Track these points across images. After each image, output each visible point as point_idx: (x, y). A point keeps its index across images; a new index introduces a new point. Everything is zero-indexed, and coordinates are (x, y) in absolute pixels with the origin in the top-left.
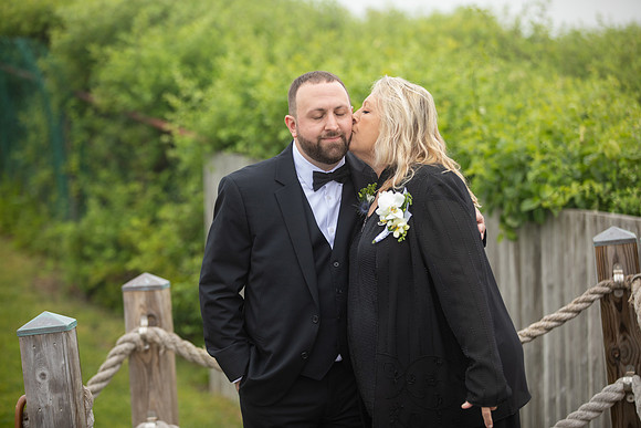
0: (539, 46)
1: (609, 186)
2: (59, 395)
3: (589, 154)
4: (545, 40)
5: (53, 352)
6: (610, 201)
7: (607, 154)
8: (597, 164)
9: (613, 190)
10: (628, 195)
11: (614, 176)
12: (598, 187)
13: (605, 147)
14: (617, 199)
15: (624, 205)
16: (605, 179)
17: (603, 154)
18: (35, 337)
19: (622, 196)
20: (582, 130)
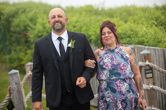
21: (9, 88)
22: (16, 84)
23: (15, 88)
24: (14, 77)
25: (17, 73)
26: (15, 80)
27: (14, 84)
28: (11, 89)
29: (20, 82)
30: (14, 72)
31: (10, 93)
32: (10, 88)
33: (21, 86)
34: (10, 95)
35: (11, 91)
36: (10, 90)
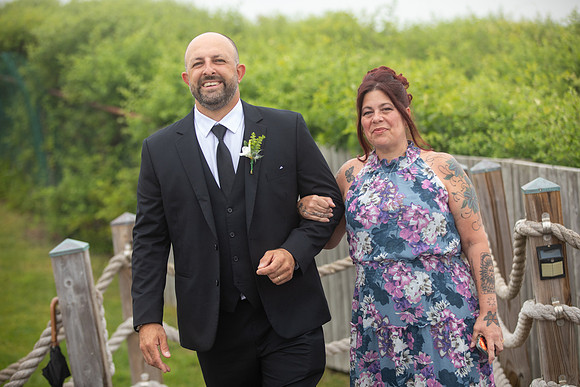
0: (390, 38)
1: (446, 136)
2: (81, 295)
3: (431, 114)
4: (394, 33)
5: (74, 266)
6: (448, 146)
7: (444, 112)
8: (437, 120)
9: (450, 138)
10: (461, 141)
11: (449, 128)
12: (439, 137)
13: (443, 108)
14: (453, 144)
15: (458, 149)
16: (443, 131)
17: (441, 114)
18: (61, 257)
19: (456, 142)
20: (425, 97)
21: (52, 305)
22: (78, 289)
23: (73, 304)
24: (71, 265)
25: (81, 251)
26: (73, 278)
27: (71, 289)
28: (58, 307)
29: (92, 285)
30: (72, 248)
31: (56, 323)
32: (57, 303)
33: (94, 297)
34: (56, 331)
35: (59, 317)
36: (56, 312)
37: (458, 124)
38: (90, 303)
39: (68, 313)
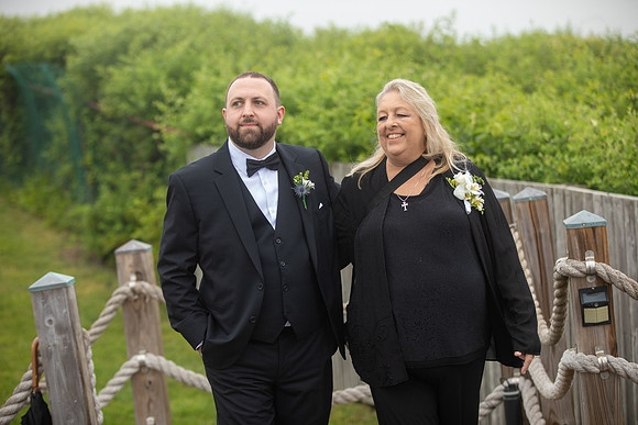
1: (495, 158)
2: (63, 336)
3: (479, 134)
5: (57, 303)
6: (496, 170)
7: (493, 133)
8: (487, 141)
9: (499, 161)
10: (510, 164)
11: (499, 150)
12: (487, 159)
13: (491, 128)
14: (501, 168)
15: (507, 172)
16: (492, 153)
17: (490, 134)
18: (43, 293)
19: (505, 165)
20: (473, 116)
21: (33, 346)
22: (60, 329)
23: (54, 345)
24: (53, 301)
25: (65, 286)
26: (55, 316)
27: (52, 329)
28: (40, 349)
37: (507, 146)
38: (73, 344)
39: (49, 355)
